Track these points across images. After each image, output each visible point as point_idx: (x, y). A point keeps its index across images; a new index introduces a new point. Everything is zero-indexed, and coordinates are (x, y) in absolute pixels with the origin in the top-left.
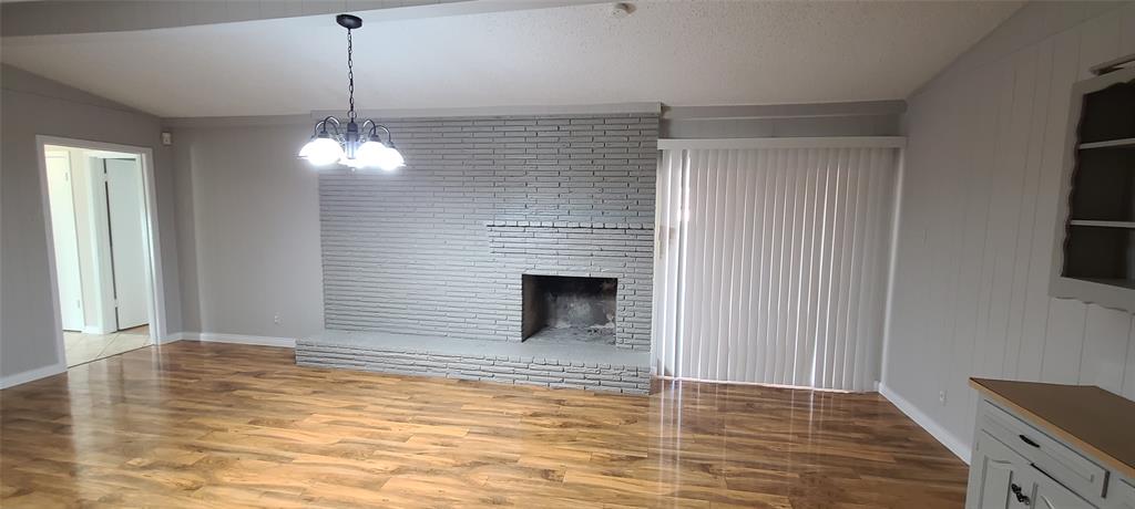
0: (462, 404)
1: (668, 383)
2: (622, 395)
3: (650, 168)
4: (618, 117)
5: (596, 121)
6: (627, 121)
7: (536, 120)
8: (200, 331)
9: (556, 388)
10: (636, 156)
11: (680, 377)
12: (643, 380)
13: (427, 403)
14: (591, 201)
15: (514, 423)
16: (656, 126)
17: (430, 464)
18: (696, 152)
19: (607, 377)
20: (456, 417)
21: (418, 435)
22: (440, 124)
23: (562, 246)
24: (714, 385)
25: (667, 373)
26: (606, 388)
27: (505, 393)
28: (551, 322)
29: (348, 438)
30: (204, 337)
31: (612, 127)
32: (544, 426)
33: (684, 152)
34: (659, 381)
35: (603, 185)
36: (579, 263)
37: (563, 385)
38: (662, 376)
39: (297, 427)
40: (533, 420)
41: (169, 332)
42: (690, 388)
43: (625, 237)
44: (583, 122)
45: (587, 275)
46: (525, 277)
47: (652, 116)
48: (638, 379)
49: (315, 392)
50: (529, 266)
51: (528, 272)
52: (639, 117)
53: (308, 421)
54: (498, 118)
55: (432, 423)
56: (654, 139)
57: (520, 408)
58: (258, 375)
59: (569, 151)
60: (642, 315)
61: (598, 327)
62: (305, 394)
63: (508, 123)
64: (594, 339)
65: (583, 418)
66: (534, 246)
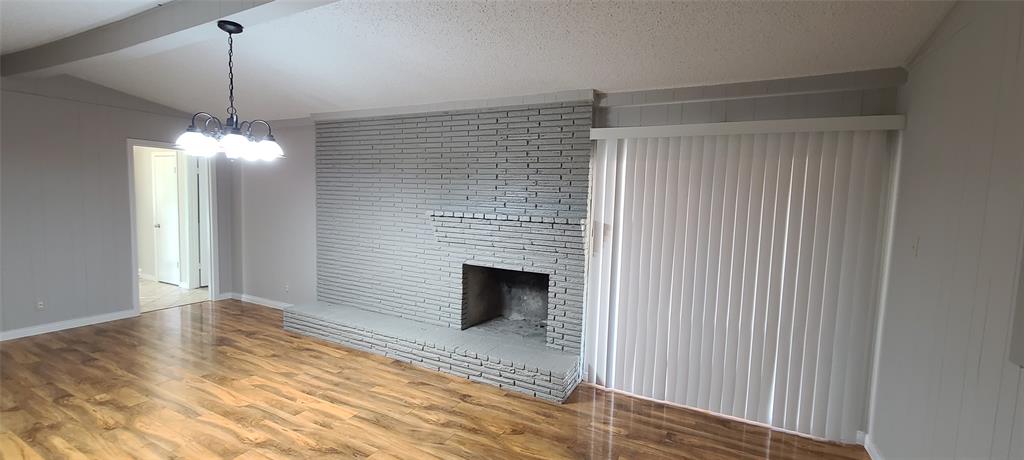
0: (373, 385)
1: (599, 393)
2: (534, 400)
3: (582, 159)
4: (552, 107)
5: (532, 113)
6: (561, 111)
7: (478, 113)
8: (242, 293)
9: (474, 382)
10: (569, 147)
11: (612, 388)
12: (556, 387)
13: (348, 379)
14: (525, 194)
15: (401, 413)
16: (589, 115)
17: (293, 442)
18: (634, 141)
19: (521, 378)
20: (358, 398)
21: (312, 410)
22: (400, 121)
23: (497, 239)
24: (649, 404)
25: (599, 382)
26: (520, 389)
27: (422, 380)
28: (506, 312)
29: (258, 403)
30: (245, 298)
31: (546, 118)
32: (427, 421)
33: (620, 143)
34: (591, 388)
35: (537, 177)
36: (514, 256)
37: (481, 380)
38: (594, 384)
39: (232, 387)
40: (422, 414)
41: (221, 292)
42: (623, 404)
43: (553, 232)
44: (519, 114)
45: (520, 269)
46: (468, 270)
47: (585, 104)
48: (550, 385)
49: (274, 356)
50: (468, 257)
51: (468, 263)
52: (573, 107)
53: (245, 382)
54: (446, 114)
55: (333, 400)
56: (585, 128)
57: (421, 398)
58: (249, 335)
59: (506, 143)
60: (572, 315)
61: (538, 327)
62: (267, 356)
63: (454, 118)
64: (534, 335)
65: (473, 419)
66: (472, 237)
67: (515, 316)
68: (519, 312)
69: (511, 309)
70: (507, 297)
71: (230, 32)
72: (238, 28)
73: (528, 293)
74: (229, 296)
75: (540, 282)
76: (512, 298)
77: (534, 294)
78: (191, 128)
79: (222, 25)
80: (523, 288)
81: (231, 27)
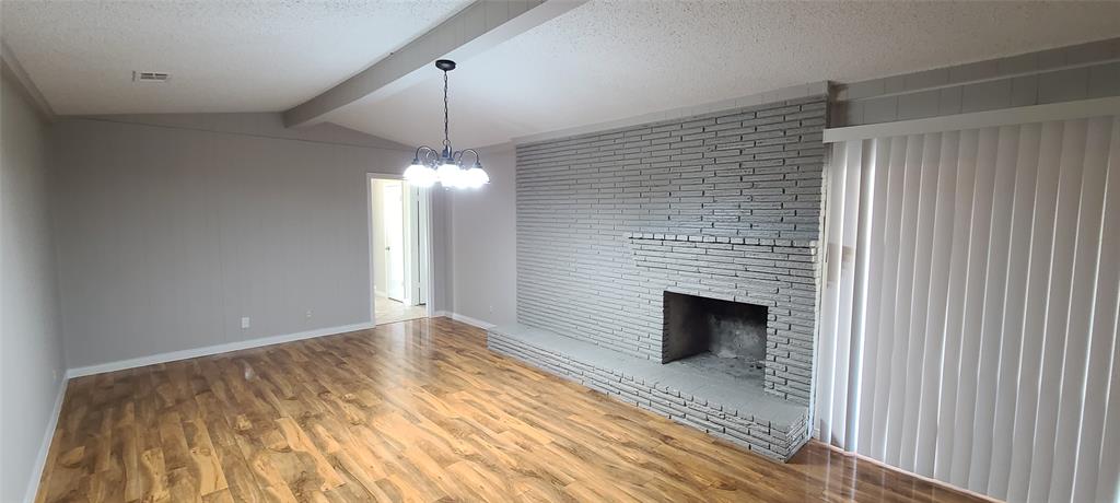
0: (570, 413)
1: (835, 456)
2: (748, 453)
3: (812, 168)
4: (773, 107)
5: (746, 117)
6: (784, 111)
7: (681, 123)
8: (452, 311)
9: (676, 423)
10: (794, 154)
11: (855, 451)
12: (777, 441)
13: (546, 404)
14: (738, 212)
15: (599, 446)
16: (823, 113)
17: (497, 460)
18: (886, 142)
19: (733, 425)
20: (556, 425)
21: (513, 430)
23: (702, 264)
24: (909, 480)
25: (835, 442)
26: (731, 438)
27: (619, 414)
28: (715, 348)
29: (466, 417)
30: (456, 316)
31: (764, 121)
32: (624, 458)
33: (866, 145)
34: (824, 449)
35: (753, 192)
36: (722, 283)
37: (684, 421)
38: (828, 444)
39: (444, 399)
40: (621, 450)
41: (436, 310)
42: (869, 474)
43: (773, 256)
44: (729, 120)
45: (731, 299)
46: (670, 298)
47: (817, 100)
48: (769, 438)
49: (479, 373)
50: (670, 283)
51: (669, 290)
52: (800, 105)
53: (456, 396)
54: (646, 127)
55: (532, 424)
56: (817, 129)
57: (620, 434)
58: (459, 351)
59: (715, 154)
60: (798, 357)
61: (753, 368)
62: (472, 373)
63: (655, 130)
64: (749, 377)
65: (676, 464)
66: (674, 261)
67: (725, 353)
68: (731, 348)
69: (720, 345)
70: (716, 330)
71: (446, 70)
72: (452, 65)
73: (741, 327)
74: (442, 313)
75: (756, 315)
76: (720, 333)
77: (749, 328)
78: (415, 162)
79: (439, 64)
80: (735, 321)
81: (446, 65)
